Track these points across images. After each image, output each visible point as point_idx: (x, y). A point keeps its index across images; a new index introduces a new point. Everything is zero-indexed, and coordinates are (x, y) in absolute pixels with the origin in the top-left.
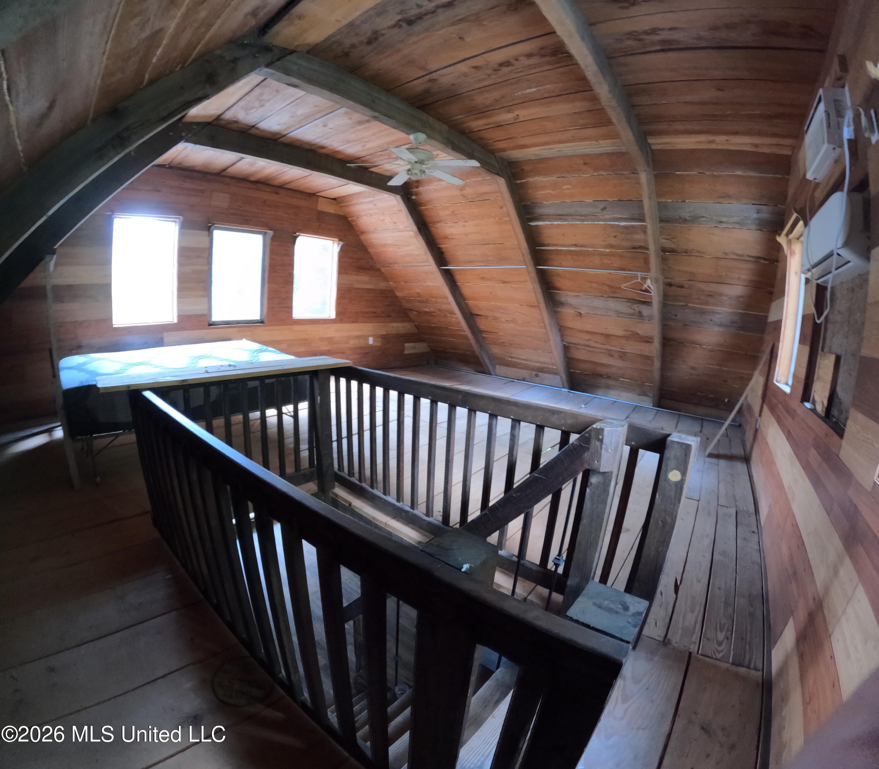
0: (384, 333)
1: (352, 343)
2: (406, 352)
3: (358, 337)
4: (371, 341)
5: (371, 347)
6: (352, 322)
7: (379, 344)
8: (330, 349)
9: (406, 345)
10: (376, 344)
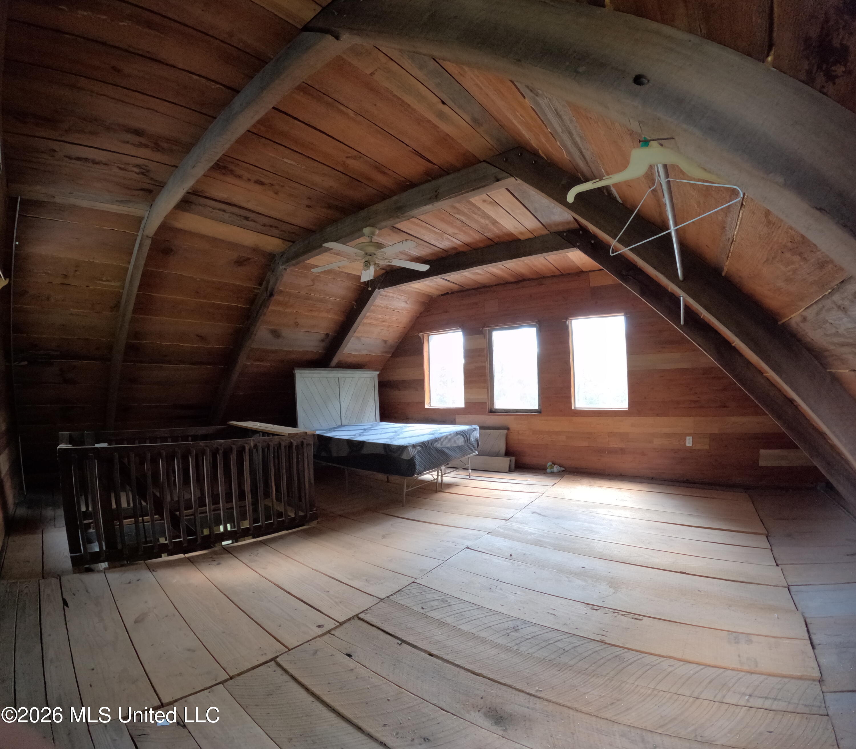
0: (716, 431)
1: (657, 442)
2: (762, 463)
3: (667, 435)
4: (689, 442)
5: (690, 450)
6: (658, 415)
7: (707, 447)
8: (624, 447)
9: (762, 451)
10: (698, 447)
